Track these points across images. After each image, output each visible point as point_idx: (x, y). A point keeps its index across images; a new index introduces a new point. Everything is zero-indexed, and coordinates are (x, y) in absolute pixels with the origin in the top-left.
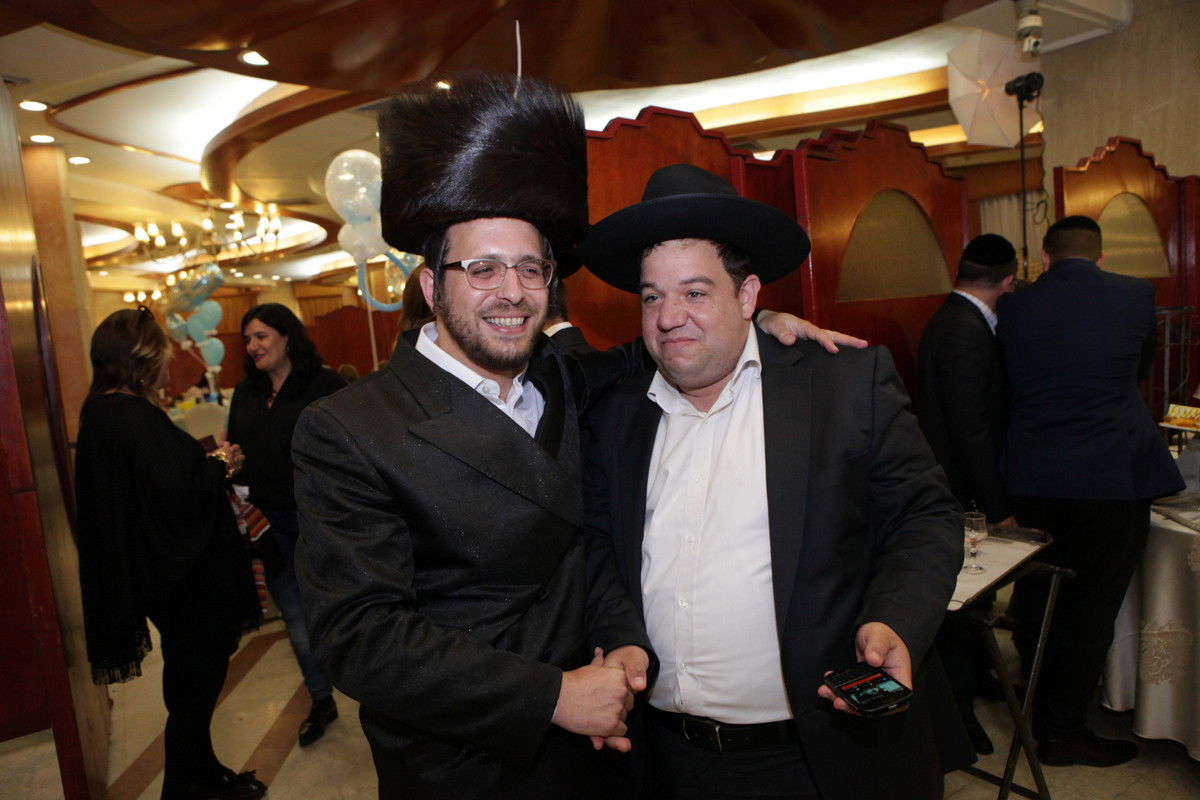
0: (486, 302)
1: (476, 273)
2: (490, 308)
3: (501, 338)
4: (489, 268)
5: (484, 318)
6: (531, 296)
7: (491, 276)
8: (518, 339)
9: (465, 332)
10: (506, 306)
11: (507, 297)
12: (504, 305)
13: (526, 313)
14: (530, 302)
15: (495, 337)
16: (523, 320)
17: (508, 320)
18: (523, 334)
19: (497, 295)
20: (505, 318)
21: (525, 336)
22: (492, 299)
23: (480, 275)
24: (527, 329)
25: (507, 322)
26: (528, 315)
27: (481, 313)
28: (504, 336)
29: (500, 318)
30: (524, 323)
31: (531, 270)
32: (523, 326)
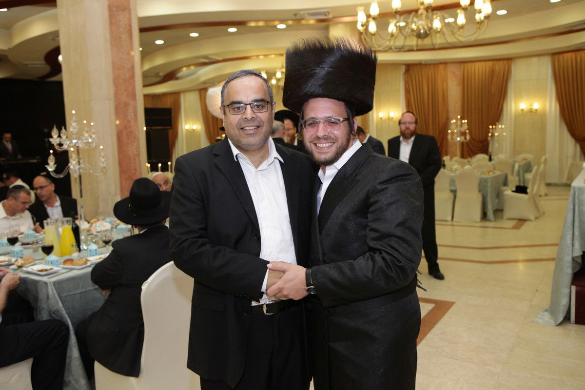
0: (313, 136)
1: (309, 125)
2: (314, 140)
3: (320, 153)
4: (314, 123)
5: (315, 144)
6: (333, 134)
7: (315, 126)
8: (327, 153)
14: (332, 136)
15: (317, 152)
20: (320, 143)
22: (314, 136)
24: (332, 148)
25: (321, 145)
26: (333, 141)
27: (310, 142)
28: (320, 151)
29: (318, 143)
30: (331, 146)
31: (333, 123)
32: (329, 147)
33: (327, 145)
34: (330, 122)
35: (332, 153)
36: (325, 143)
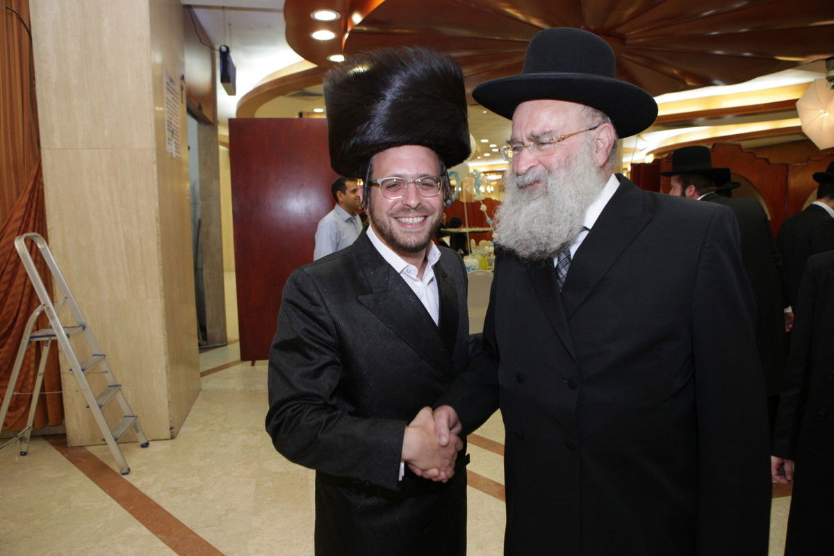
0: (394, 207)
1: (388, 187)
2: (398, 212)
3: (405, 232)
4: (394, 186)
5: (396, 218)
6: (428, 202)
7: (400, 189)
8: (419, 232)
9: (384, 227)
10: (408, 210)
11: (408, 203)
12: (406, 209)
13: (424, 214)
14: (427, 206)
15: (401, 231)
16: (422, 219)
17: (411, 219)
18: (421, 229)
19: (402, 202)
20: (409, 218)
21: (424, 230)
22: (399, 205)
23: (390, 189)
24: (426, 225)
25: (410, 220)
26: (427, 214)
27: (391, 215)
28: (408, 230)
29: (405, 218)
30: (423, 221)
31: (426, 184)
32: (422, 223)
33: (420, 219)
34: (425, 183)
35: (426, 232)
36: (417, 217)
